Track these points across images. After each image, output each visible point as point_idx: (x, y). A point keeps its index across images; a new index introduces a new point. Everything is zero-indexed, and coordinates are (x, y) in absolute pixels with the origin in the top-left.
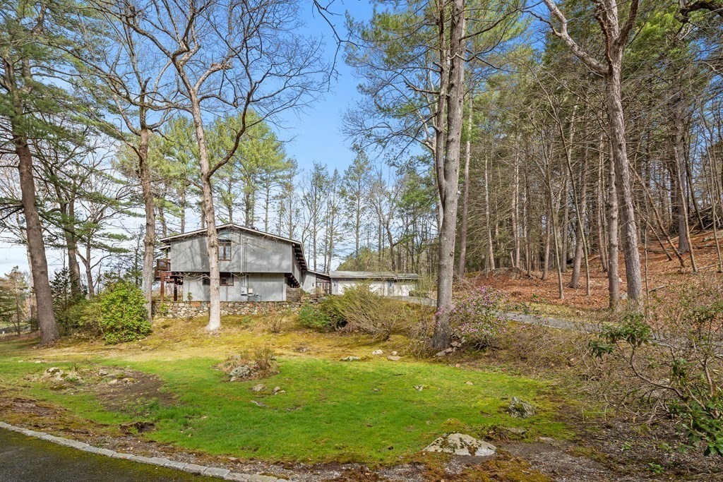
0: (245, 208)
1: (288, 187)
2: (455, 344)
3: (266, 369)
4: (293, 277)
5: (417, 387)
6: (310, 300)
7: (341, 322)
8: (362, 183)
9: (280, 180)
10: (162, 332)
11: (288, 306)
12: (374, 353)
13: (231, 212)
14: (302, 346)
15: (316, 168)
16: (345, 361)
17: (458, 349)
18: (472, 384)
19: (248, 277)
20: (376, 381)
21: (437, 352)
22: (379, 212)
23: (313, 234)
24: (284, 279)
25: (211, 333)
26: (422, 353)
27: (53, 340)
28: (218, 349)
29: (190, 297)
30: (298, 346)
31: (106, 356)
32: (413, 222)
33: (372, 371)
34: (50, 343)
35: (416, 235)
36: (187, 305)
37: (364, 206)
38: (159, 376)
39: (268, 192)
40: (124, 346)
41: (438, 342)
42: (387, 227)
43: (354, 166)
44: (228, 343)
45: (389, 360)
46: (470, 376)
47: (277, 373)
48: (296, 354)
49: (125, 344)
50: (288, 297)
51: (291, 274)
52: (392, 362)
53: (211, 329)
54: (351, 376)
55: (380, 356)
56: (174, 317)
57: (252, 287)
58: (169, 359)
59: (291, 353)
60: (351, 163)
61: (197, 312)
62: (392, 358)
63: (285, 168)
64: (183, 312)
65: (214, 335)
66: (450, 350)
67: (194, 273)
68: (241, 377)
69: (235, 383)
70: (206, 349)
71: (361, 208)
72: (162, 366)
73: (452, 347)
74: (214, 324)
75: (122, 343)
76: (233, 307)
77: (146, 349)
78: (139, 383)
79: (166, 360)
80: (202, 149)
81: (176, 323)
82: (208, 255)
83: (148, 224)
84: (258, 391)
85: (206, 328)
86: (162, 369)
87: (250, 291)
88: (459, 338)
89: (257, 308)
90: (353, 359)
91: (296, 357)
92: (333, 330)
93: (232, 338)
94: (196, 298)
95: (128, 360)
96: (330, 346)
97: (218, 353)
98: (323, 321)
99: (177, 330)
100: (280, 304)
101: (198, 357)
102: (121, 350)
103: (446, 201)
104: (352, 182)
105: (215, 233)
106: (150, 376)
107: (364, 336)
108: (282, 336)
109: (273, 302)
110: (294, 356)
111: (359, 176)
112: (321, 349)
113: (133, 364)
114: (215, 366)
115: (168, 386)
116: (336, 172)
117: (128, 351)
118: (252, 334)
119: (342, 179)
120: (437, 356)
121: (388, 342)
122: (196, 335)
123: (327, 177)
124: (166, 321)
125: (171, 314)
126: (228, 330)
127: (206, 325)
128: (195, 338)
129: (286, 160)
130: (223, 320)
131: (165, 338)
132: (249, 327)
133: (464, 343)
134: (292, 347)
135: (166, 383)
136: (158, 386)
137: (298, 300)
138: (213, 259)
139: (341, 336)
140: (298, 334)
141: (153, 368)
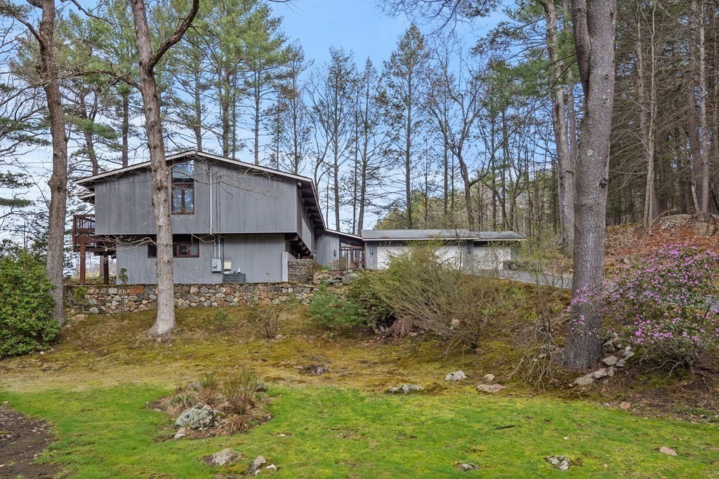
0: (220, 131)
2: (610, 360)
3: (244, 412)
4: (300, 240)
5: (555, 461)
6: (330, 280)
7: (383, 318)
8: (415, 81)
9: (277, 82)
10: (80, 338)
11: (290, 290)
12: (448, 377)
13: (199, 137)
14: (315, 363)
15: (336, 59)
16: (396, 393)
17: (619, 371)
18: (674, 453)
19: (222, 242)
20: (461, 442)
21: (576, 375)
22: (444, 128)
23: (332, 169)
24: (283, 246)
25: (160, 339)
26: (545, 380)
28: (168, 369)
29: (124, 278)
30: (308, 363)
32: (504, 144)
33: (451, 416)
35: (509, 166)
36: (121, 291)
37: (418, 120)
38: (50, 423)
39: (257, 103)
40: (13, 363)
41: (575, 357)
42: (459, 153)
43: (401, 52)
44: (187, 356)
45: (481, 392)
46: (663, 433)
47: (266, 420)
48: (304, 378)
49: (18, 360)
50: (290, 275)
51: (295, 234)
52: (485, 397)
53: (160, 333)
54: (409, 429)
55: (463, 383)
56: (101, 312)
57: (229, 259)
58: (80, 388)
59: (294, 376)
60: (395, 48)
61: (138, 302)
62: (486, 388)
63: (284, 61)
64: (115, 303)
65: (163, 342)
66: (602, 373)
67: (128, 236)
68: (197, 428)
69: (181, 444)
70: (149, 369)
71: (413, 123)
72: (63, 401)
73: (606, 366)
74: (164, 324)
75: (12, 356)
76: (198, 294)
77: (50, 368)
78: (10, 439)
79: (73, 390)
80: (139, 18)
81: (103, 322)
82: (153, 204)
83: (55, 155)
84: (221, 464)
85: (152, 331)
86: (60, 408)
87: (228, 265)
88: (619, 349)
89: (237, 294)
90: (411, 390)
91: (304, 385)
92: (371, 332)
93: (193, 348)
94: (135, 278)
95: (11, 390)
96: (366, 362)
97: (166, 377)
98: (353, 317)
99: (103, 335)
100: (277, 287)
101: (131, 384)
102: (8, 370)
103: (591, 77)
104: (397, 81)
105: (164, 165)
106: (36, 425)
107: (428, 345)
108: (279, 343)
109: (265, 284)
110: (300, 382)
111: (409, 69)
112: (350, 368)
113: (16, 398)
114: (155, 404)
115: (56, 449)
116: (369, 64)
117: (20, 372)
118: (229, 341)
119: (380, 75)
120: (577, 384)
121: (475, 356)
122: (135, 343)
123: (354, 72)
124: (88, 318)
125: (96, 306)
126: (188, 334)
127: (151, 326)
128: (131, 348)
129: (284, 46)
130: (179, 317)
131: (83, 348)
132: (224, 329)
133: (630, 358)
134: (297, 365)
135: (56, 440)
136: (39, 446)
137: (309, 280)
138: (161, 211)
139: (386, 343)
140: (307, 341)
141: (46, 408)
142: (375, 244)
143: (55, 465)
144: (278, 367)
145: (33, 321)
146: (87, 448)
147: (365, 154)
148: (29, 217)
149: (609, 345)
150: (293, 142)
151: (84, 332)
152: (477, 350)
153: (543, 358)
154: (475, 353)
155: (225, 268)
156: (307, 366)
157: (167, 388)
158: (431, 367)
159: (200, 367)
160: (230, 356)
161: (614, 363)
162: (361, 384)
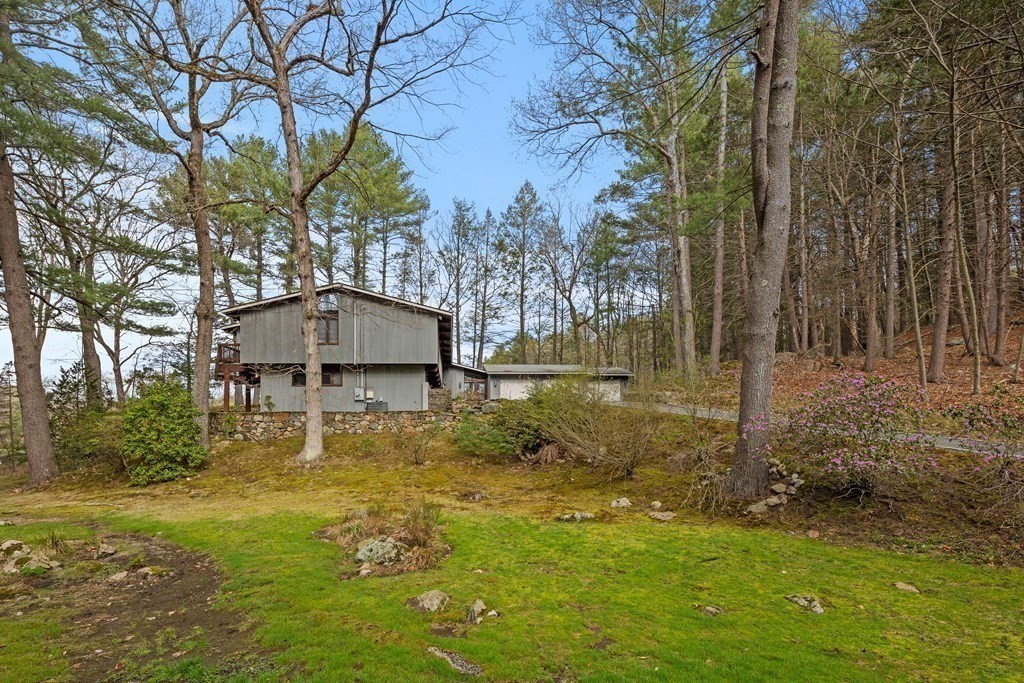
0: (352, 271)
1: (415, 240)
2: (779, 487)
6: (469, 409)
7: (530, 446)
8: (529, 231)
9: (403, 229)
10: (226, 464)
11: (434, 418)
12: (614, 504)
13: (330, 277)
14: (470, 489)
15: (459, 208)
16: (567, 520)
17: (793, 499)
19: (365, 372)
21: (748, 503)
23: (455, 309)
24: (423, 376)
25: (308, 466)
26: (718, 506)
27: (48, 478)
28: (321, 495)
29: (269, 405)
30: (463, 489)
31: (127, 508)
34: (42, 483)
36: (266, 418)
37: (531, 266)
38: (214, 557)
39: (385, 248)
40: (159, 490)
42: (569, 298)
43: (516, 205)
44: (338, 483)
45: (655, 519)
48: (464, 504)
49: (163, 486)
50: (431, 404)
51: (433, 366)
52: (662, 525)
53: (308, 459)
55: (631, 510)
56: (246, 439)
57: (372, 388)
58: (236, 517)
59: (453, 503)
60: (512, 202)
61: (283, 429)
62: (656, 515)
63: (410, 210)
64: (260, 430)
65: (312, 468)
66: (774, 500)
67: (276, 365)
68: (381, 563)
69: (374, 583)
70: (300, 495)
71: (527, 269)
72: (221, 532)
73: (775, 493)
74: (312, 451)
75: (157, 483)
76: (343, 421)
77: (198, 495)
78: (173, 578)
79: (230, 519)
80: (292, 151)
81: (249, 448)
82: (303, 333)
83: (202, 284)
84: (433, 610)
85: (299, 457)
86: (221, 539)
87: (370, 394)
88: (785, 476)
89: (382, 422)
90: (582, 517)
91: (468, 512)
92: (517, 459)
93: (343, 475)
94: (281, 406)
95: (162, 518)
96: (521, 488)
97: (322, 504)
98: (502, 444)
99: (250, 461)
100: (421, 415)
101: (287, 512)
102: (155, 497)
103: (768, 208)
104: (512, 231)
105: (314, 295)
106: (198, 559)
107: (579, 471)
108: (429, 470)
109: (409, 412)
110: (463, 509)
111: (524, 220)
112: (508, 494)
113: (168, 528)
114: (321, 533)
115: (230, 590)
116: (489, 214)
117: (167, 498)
118: (377, 467)
119: (498, 225)
120: (750, 512)
121: (632, 483)
122: (283, 469)
123: (475, 221)
124: (232, 445)
125: (241, 433)
126: (336, 461)
127: (298, 453)
128: (280, 475)
129: (411, 198)
130: (327, 444)
131: (230, 474)
132: (372, 455)
133: (801, 486)
134: (452, 491)
135: (227, 579)
136: (210, 586)
137: (449, 409)
138: (311, 340)
139: (534, 470)
140: (456, 467)
141: (205, 539)
142: (498, 377)
143: (235, 612)
144: (434, 493)
145: (179, 447)
146: (267, 588)
147: (485, 296)
148: (168, 347)
149: (773, 472)
150: (418, 284)
151: (230, 458)
152: (634, 476)
153: (707, 485)
154: (632, 479)
155: (368, 397)
156: (463, 492)
157: (327, 516)
158: (591, 494)
159: (354, 494)
160: (382, 483)
161: (784, 490)
162: (526, 511)
